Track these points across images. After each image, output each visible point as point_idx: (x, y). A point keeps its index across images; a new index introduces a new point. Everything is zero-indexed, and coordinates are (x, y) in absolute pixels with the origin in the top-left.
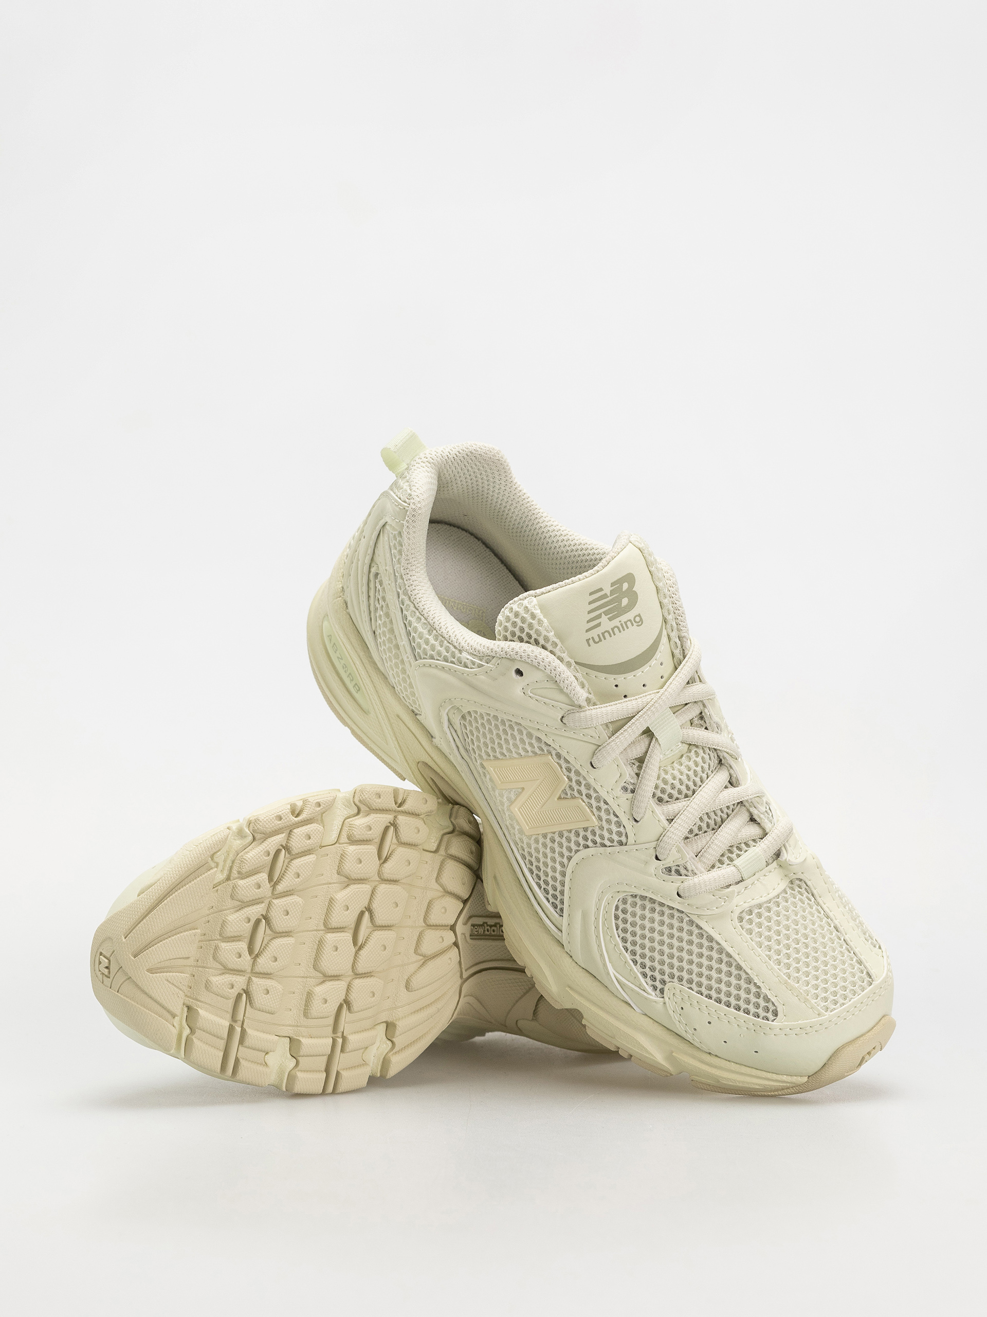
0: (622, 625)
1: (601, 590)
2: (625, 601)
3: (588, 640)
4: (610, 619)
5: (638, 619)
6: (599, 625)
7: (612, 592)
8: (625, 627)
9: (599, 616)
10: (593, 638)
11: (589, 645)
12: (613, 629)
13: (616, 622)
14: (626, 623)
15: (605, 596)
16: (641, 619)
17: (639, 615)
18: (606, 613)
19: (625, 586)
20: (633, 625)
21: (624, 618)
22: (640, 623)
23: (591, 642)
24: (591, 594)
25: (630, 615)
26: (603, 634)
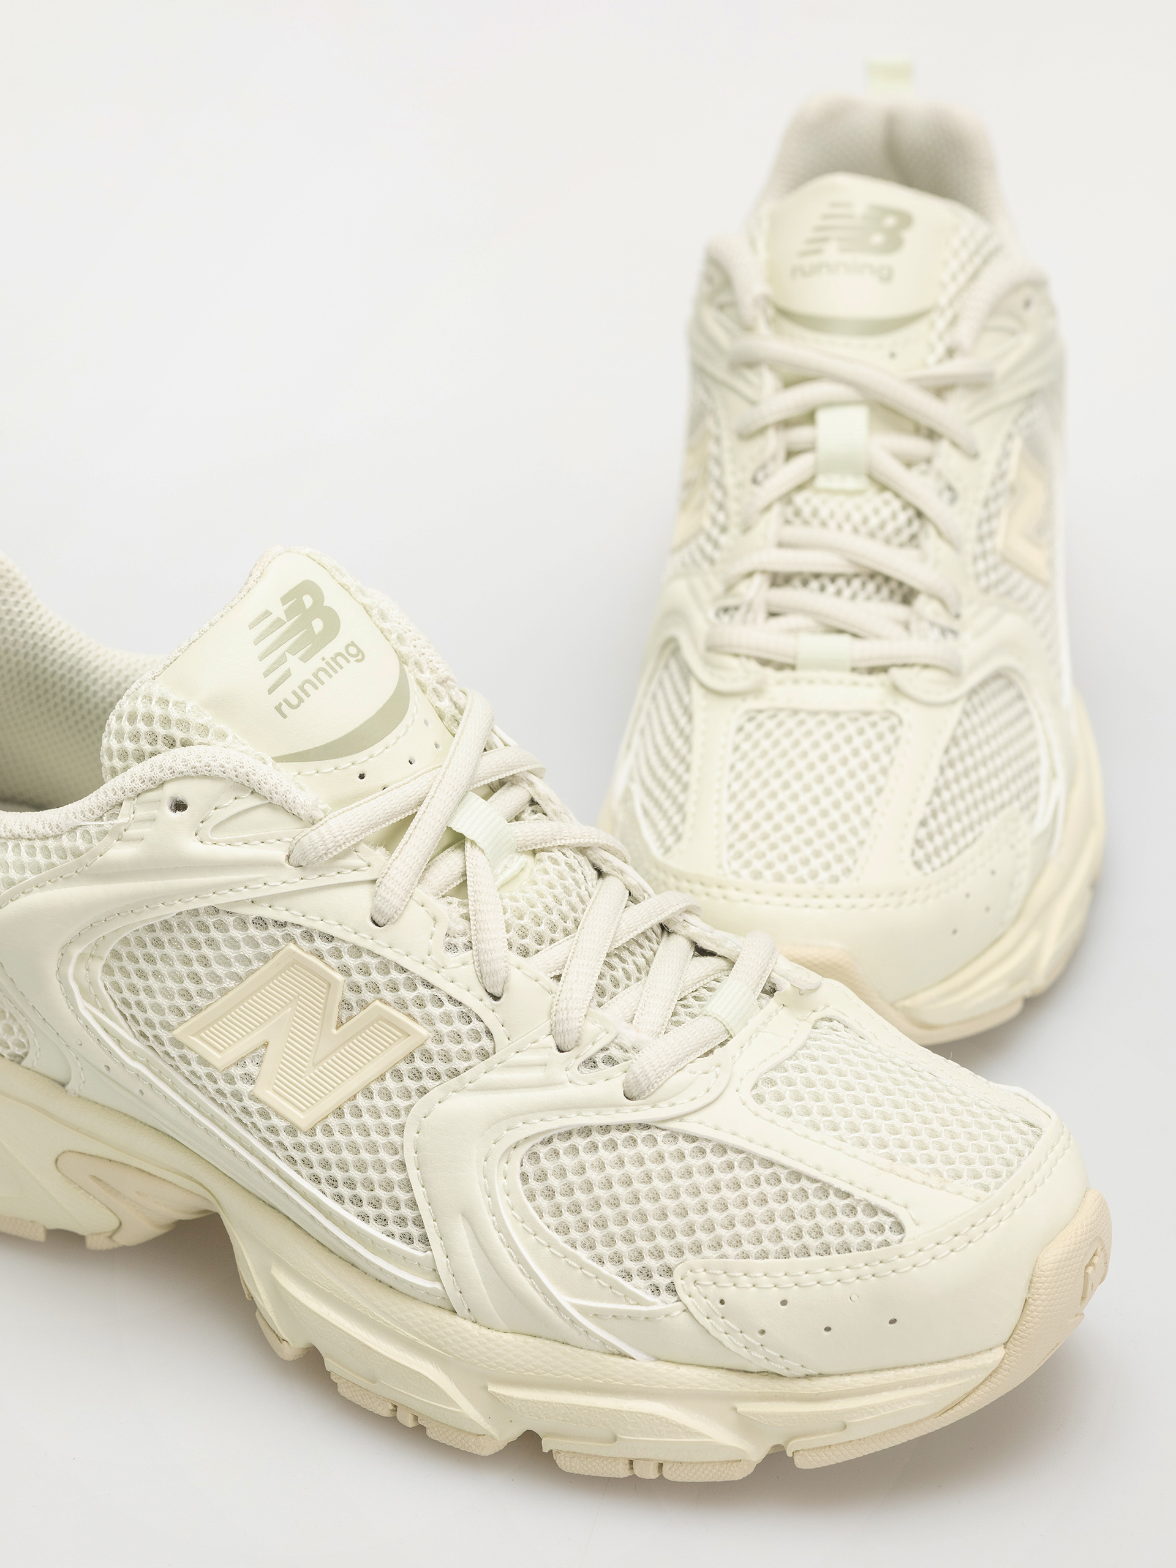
0: (328, 664)
1: (267, 614)
2: (318, 625)
3: (278, 708)
4: (305, 659)
6: (287, 675)
7: (289, 613)
8: (336, 667)
9: (281, 660)
10: (286, 701)
11: (285, 716)
12: (315, 675)
13: (316, 662)
14: (334, 659)
15: (279, 623)
16: (359, 651)
17: (353, 644)
18: (293, 650)
19: (308, 601)
20: (349, 662)
21: (328, 651)
22: (360, 657)
23: (285, 708)
24: (252, 626)
25: (337, 645)
26: (302, 688)
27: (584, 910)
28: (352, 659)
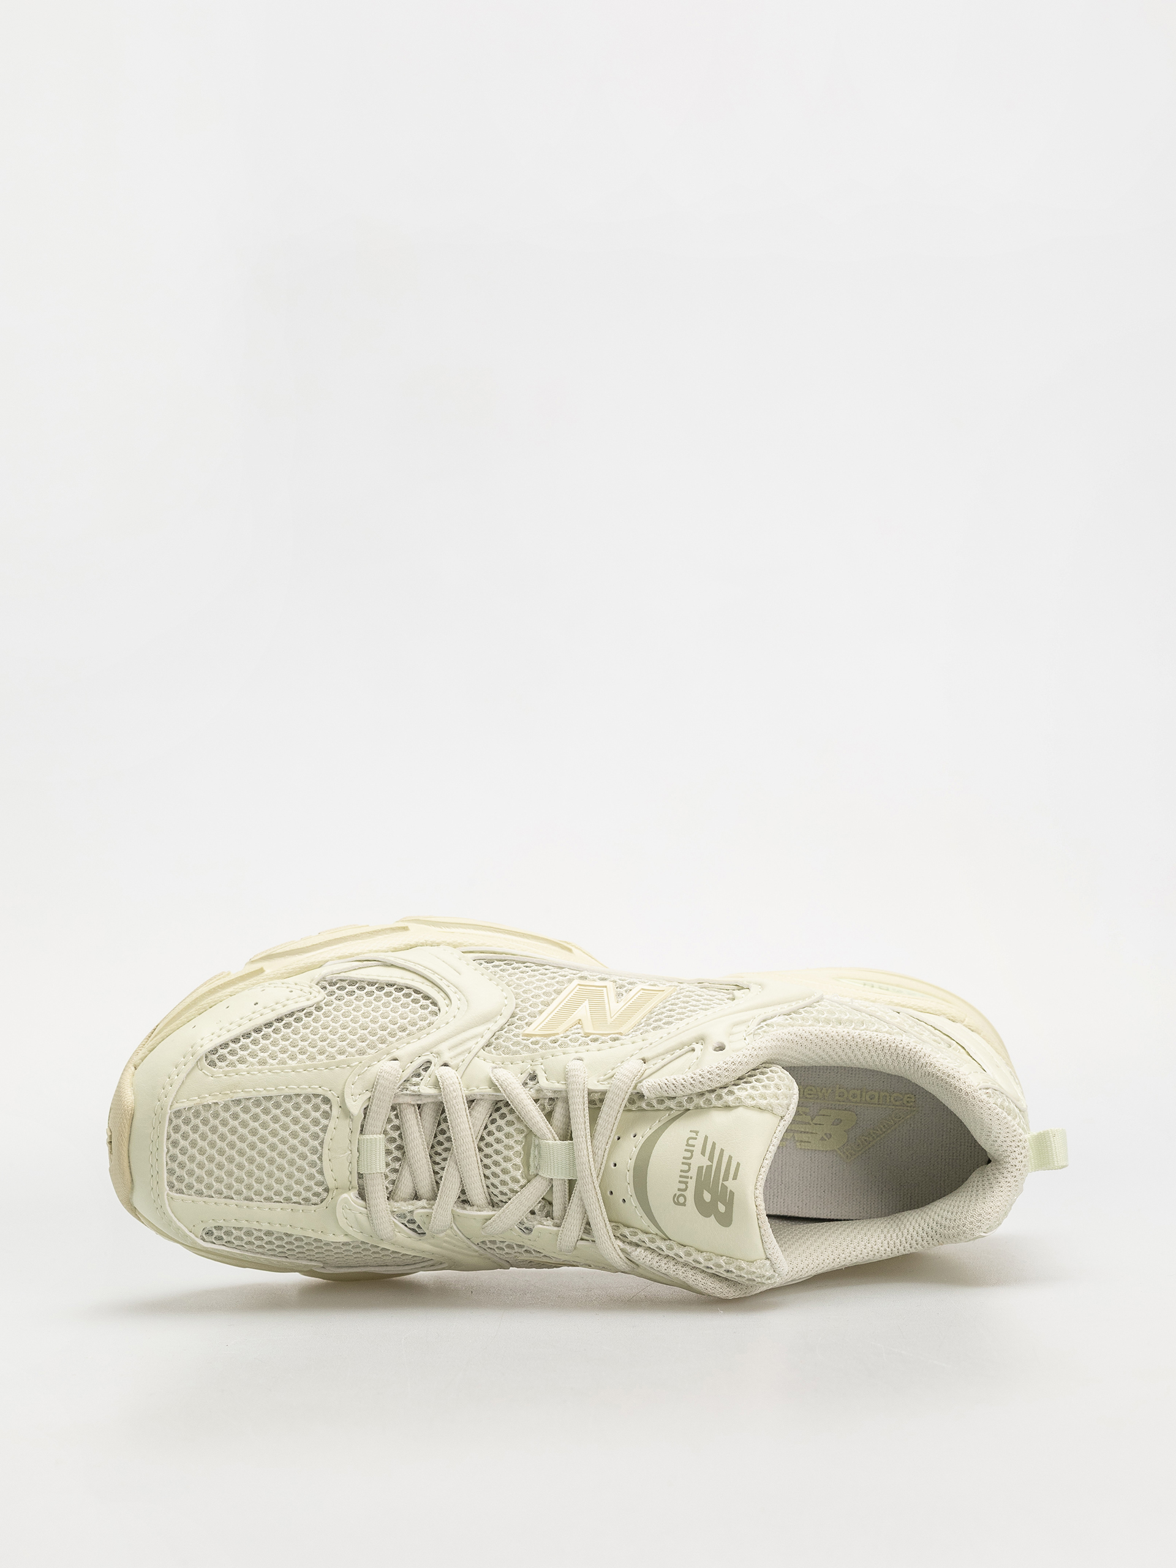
0: (687, 1177)
1: (735, 1178)
2: (707, 1197)
3: (697, 1132)
4: (700, 1169)
5: (681, 1200)
6: (703, 1153)
8: (682, 1179)
10: (696, 1139)
11: (691, 1131)
12: (689, 1165)
13: (693, 1173)
14: (686, 1183)
16: (678, 1204)
17: (684, 1204)
18: (709, 1168)
19: (722, 1208)
20: (679, 1190)
21: (692, 1184)
22: (676, 1199)
23: (693, 1135)
25: (690, 1194)
26: (692, 1152)
27: (481, 1161)
28: (679, 1193)
